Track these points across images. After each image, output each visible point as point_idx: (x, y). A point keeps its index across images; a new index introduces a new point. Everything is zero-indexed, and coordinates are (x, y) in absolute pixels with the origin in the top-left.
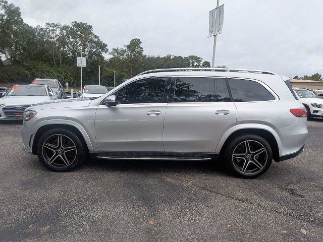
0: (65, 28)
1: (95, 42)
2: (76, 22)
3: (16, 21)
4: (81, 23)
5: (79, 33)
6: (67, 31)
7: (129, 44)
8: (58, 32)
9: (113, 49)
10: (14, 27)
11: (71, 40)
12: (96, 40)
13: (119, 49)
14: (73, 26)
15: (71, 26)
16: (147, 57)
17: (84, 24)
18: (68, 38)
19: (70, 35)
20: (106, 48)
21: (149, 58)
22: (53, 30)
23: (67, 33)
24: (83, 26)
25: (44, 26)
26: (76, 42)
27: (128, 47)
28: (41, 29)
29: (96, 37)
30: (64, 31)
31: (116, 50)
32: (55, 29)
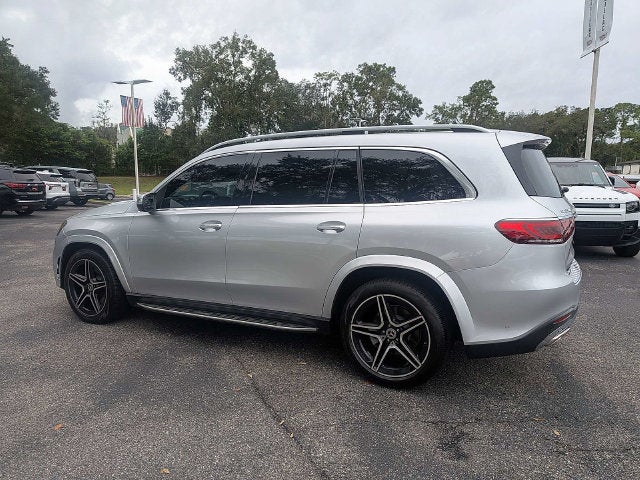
0: (347, 78)
1: (397, 98)
2: (365, 65)
3: (268, 76)
4: (375, 64)
5: (371, 84)
6: (349, 83)
7: (467, 92)
8: (334, 87)
9: (436, 107)
10: (265, 89)
11: (357, 98)
12: (400, 93)
13: (447, 105)
14: (362, 72)
15: (357, 73)
16: (507, 115)
17: (380, 66)
18: (352, 95)
19: (355, 91)
20: (420, 106)
21: (511, 117)
22: (325, 85)
23: (350, 87)
24: (378, 69)
25: (312, 80)
26: (364, 101)
27: (466, 99)
28: (308, 86)
29: (401, 88)
30: (345, 84)
31: (440, 109)
32: (328, 82)
